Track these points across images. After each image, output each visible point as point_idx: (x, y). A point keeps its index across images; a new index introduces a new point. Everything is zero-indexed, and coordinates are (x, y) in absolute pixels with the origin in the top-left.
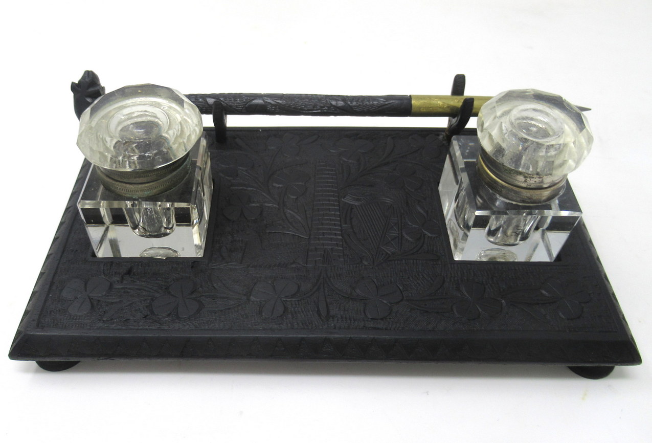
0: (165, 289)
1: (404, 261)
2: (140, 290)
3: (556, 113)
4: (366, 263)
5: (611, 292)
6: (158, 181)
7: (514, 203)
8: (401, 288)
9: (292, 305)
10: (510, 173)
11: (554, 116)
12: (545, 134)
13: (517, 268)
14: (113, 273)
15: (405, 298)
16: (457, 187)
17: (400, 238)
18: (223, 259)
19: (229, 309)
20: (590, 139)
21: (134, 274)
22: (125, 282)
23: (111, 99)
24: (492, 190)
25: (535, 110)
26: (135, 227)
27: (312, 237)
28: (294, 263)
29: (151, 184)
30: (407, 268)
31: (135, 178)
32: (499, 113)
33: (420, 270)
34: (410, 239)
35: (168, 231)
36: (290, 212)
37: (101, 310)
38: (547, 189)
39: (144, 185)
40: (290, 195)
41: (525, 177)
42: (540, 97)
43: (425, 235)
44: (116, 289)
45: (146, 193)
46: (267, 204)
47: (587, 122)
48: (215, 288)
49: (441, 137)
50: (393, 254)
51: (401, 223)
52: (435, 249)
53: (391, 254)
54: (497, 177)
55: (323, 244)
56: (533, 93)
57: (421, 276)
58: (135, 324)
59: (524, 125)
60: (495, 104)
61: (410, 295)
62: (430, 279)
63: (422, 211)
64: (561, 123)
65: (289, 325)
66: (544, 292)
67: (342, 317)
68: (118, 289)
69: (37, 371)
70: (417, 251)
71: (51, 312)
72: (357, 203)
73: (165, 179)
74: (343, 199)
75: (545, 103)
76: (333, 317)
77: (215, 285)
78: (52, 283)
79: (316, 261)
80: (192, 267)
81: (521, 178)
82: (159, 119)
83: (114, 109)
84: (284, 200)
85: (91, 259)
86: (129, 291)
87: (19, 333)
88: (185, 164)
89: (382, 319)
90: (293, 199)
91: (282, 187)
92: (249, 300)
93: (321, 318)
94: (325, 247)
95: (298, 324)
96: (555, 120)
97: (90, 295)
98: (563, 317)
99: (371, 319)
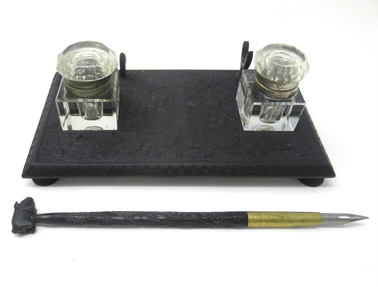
0: (100, 144)
1: (219, 131)
2: (87, 145)
3: (293, 54)
4: (200, 132)
5: (321, 145)
6: (97, 88)
7: (273, 99)
8: (218, 143)
9: (164, 151)
10: (270, 83)
11: (291, 55)
12: (287, 63)
13: (275, 134)
14: (72, 138)
15: (220, 147)
16: (245, 97)
17: (217, 121)
18: (128, 131)
19: (132, 153)
20: (308, 67)
21: (83, 138)
22: (78, 141)
23: (71, 48)
24: (262, 93)
25: (282, 53)
26: (83, 114)
27: (172, 120)
28: (163, 132)
29: (93, 90)
30: (220, 134)
31: (86, 86)
32: (264, 55)
33: (227, 135)
34: (222, 121)
35: (99, 117)
36: (161, 109)
37: (68, 154)
38: (289, 91)
39: (90, 90)
40: (160, 102)
41: (277, 85)
42: (285, 47)
43: (229, 120)
44: (74, 144)
45: (91, 94)
46: (148, 106)
47: (307, 58)
48: (125, 144)
49: (237, 74)
50: (213, 128)
51: (217, 114)
52: (234, 126)
53: (212, 128)
54: (264, 86)
55: (178, 124)
56: (282, 45)
57: (228, 138)
58: (85, 160)
59: (278, 60)
60: (262, 51)
61: (222, 146)
62: (232, 139)
63: (228, 109)
64: (295, 59)
65: (163, 159)
66: (288, 144)
67: (189, 156)
68: (76, 144)
69: (34, 186)
70: (226, 127)
71: (42, 155)
72: (195, 105)
73: (100, 87)
74: (187, 104)
75: (287, 50)
76: (184, 156)
77: (124, 142)
78: (41, 142)
79: (175, 131)
80: (112, 134)
81: (275, 86)
82: (96, 58)
83: (73, 53)
84: (157, 104)
85: (60, 131)
86: (81, 145)
87: (26, 165)
88: (109, 81)
89: (209, 157)
90: (162, 103)
91: (156, 98)
92: (142, 149)
93: (178, 156)
94: (179, 125)
95: (167, 159)
96: (292, 57)
97: (62, 147)
98: (298, 155)
99: (204, 156)
